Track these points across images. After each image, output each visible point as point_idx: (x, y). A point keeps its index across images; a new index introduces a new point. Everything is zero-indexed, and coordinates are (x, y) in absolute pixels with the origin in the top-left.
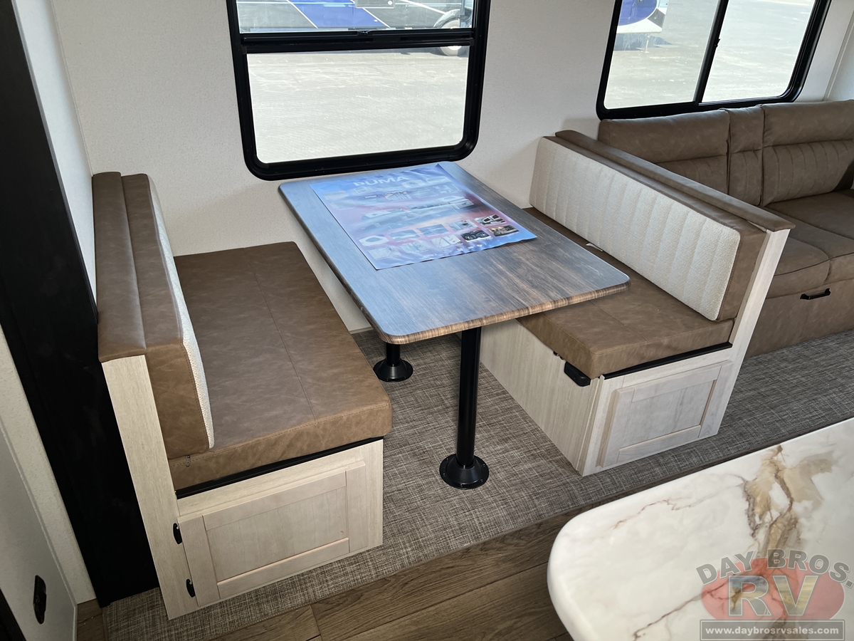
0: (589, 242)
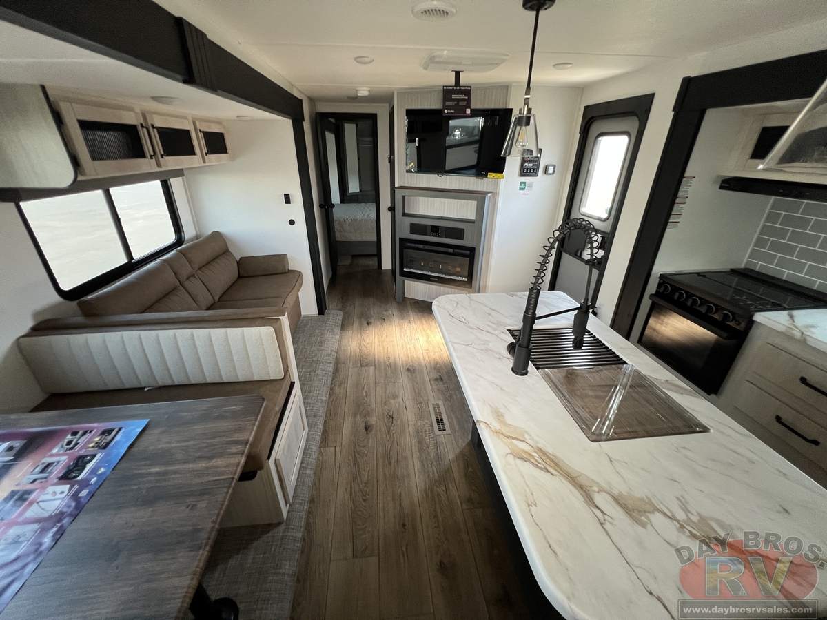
0: (144, 388)
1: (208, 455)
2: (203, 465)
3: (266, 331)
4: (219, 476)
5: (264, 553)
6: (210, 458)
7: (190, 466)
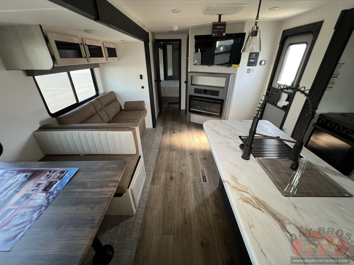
0: (80, 155)
1: (101, 186)
2: (98, 190)
3: (130, 133)
4: (105, 196)
5: (125, 228)
6: (102, 187)
7: (93, 190)
